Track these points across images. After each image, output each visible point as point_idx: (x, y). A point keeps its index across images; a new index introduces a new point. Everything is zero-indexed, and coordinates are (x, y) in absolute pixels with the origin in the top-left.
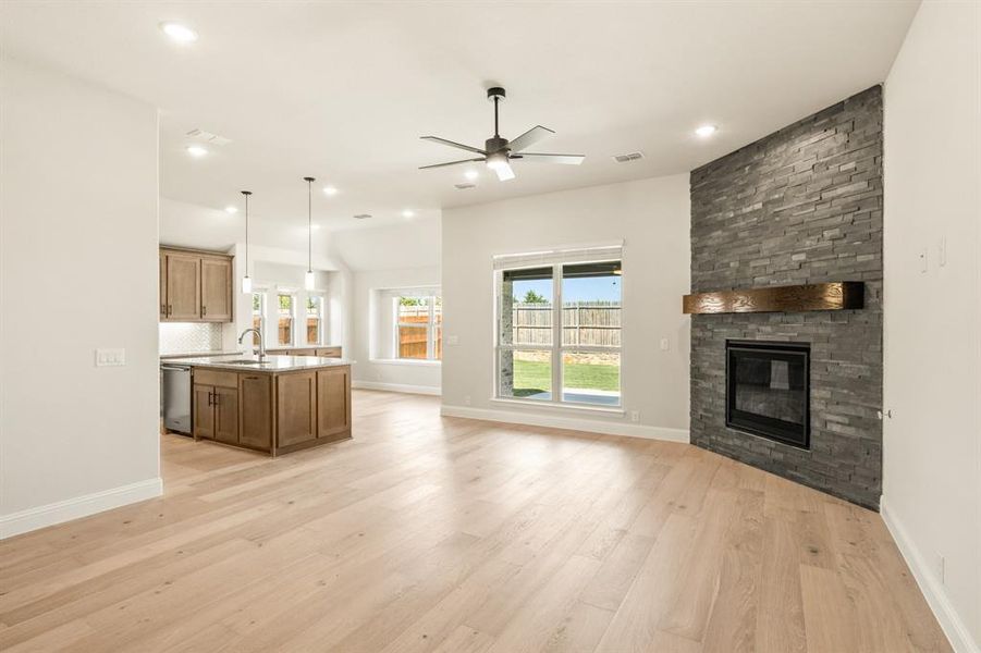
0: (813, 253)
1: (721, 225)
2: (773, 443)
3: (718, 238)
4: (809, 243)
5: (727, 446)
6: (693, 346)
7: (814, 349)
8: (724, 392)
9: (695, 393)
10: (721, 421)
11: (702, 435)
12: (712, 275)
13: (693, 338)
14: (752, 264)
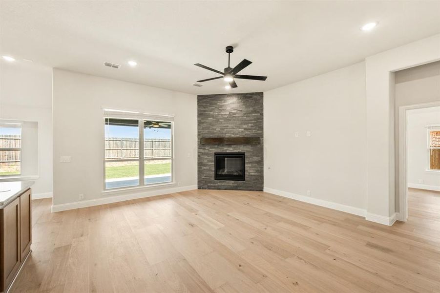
0: (245, 129)
1: (213, 116)
2: (233, 182)
3: (210, 120)
4: (245, 126)
5: (214, 186)
6: (199, 156)
7: (246, 154)
8: (214, 169)
9: (200, 172)
10: (213, 179)
11: (203, 185)
12: (208, 132)
13: (198, 152)
14: (225, 130)
